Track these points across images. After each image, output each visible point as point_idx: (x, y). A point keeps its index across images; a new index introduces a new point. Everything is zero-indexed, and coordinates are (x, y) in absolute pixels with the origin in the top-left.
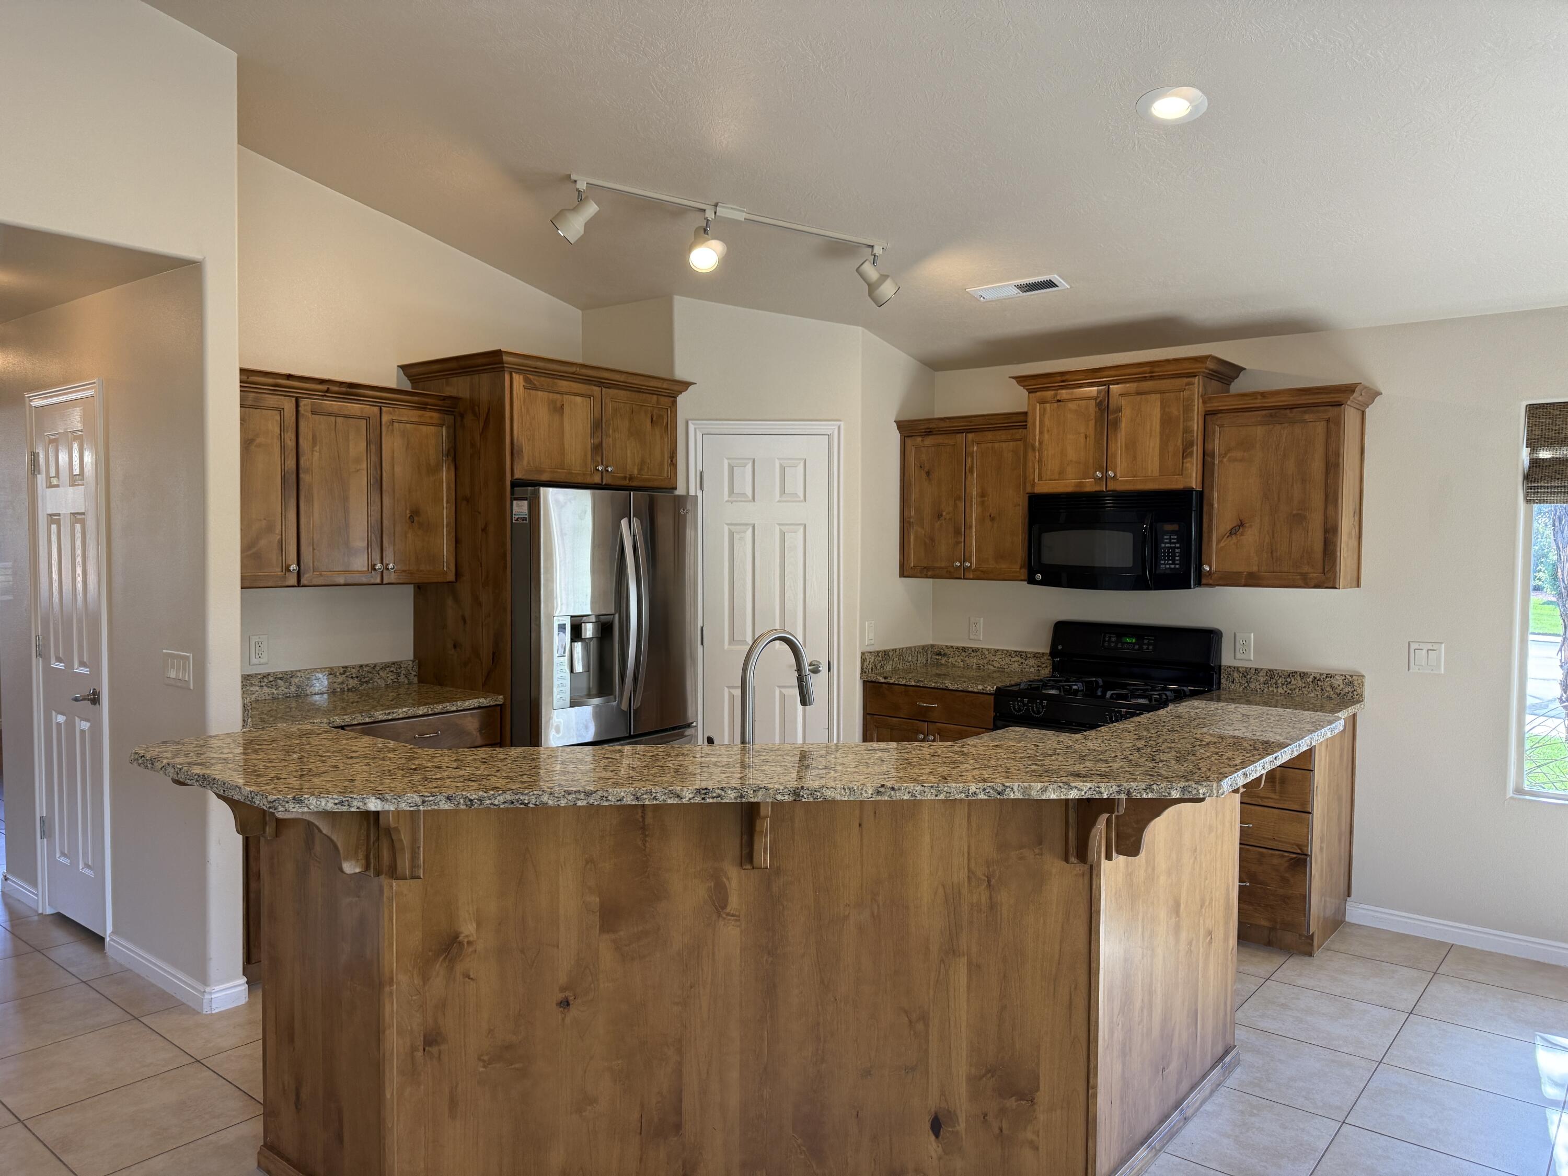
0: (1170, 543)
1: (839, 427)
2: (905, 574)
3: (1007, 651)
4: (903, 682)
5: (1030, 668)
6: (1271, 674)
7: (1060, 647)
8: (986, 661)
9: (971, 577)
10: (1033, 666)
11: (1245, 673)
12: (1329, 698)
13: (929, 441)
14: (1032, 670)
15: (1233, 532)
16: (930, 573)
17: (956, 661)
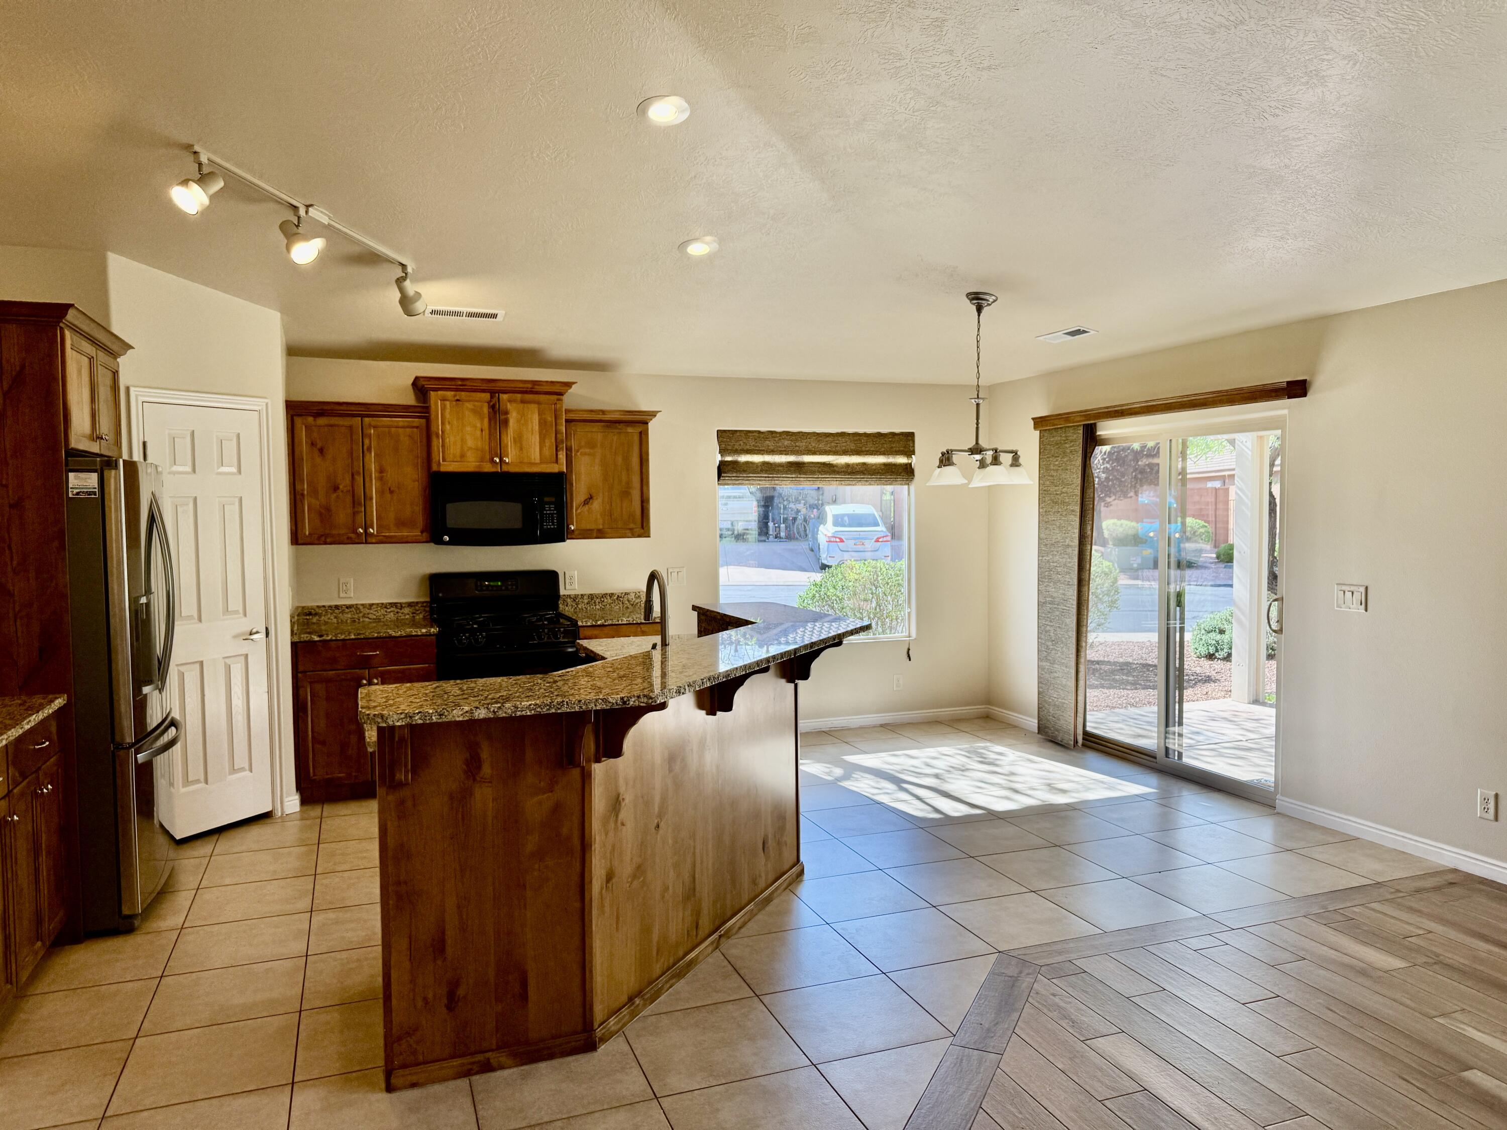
0: (550, 510)
1: (267, 404)
2: (297, 542)
3: (382, 604)
5: (404, 615)
6: (591, 597)
7: (440, 595)
8: (361, 615)
9: (374, 541)
11: (575, 598)
12: (627, 608)
13: (322, 421)
14: (407, 617)
15: (586, 502)
16: (328, 540)
17: (329, 619)
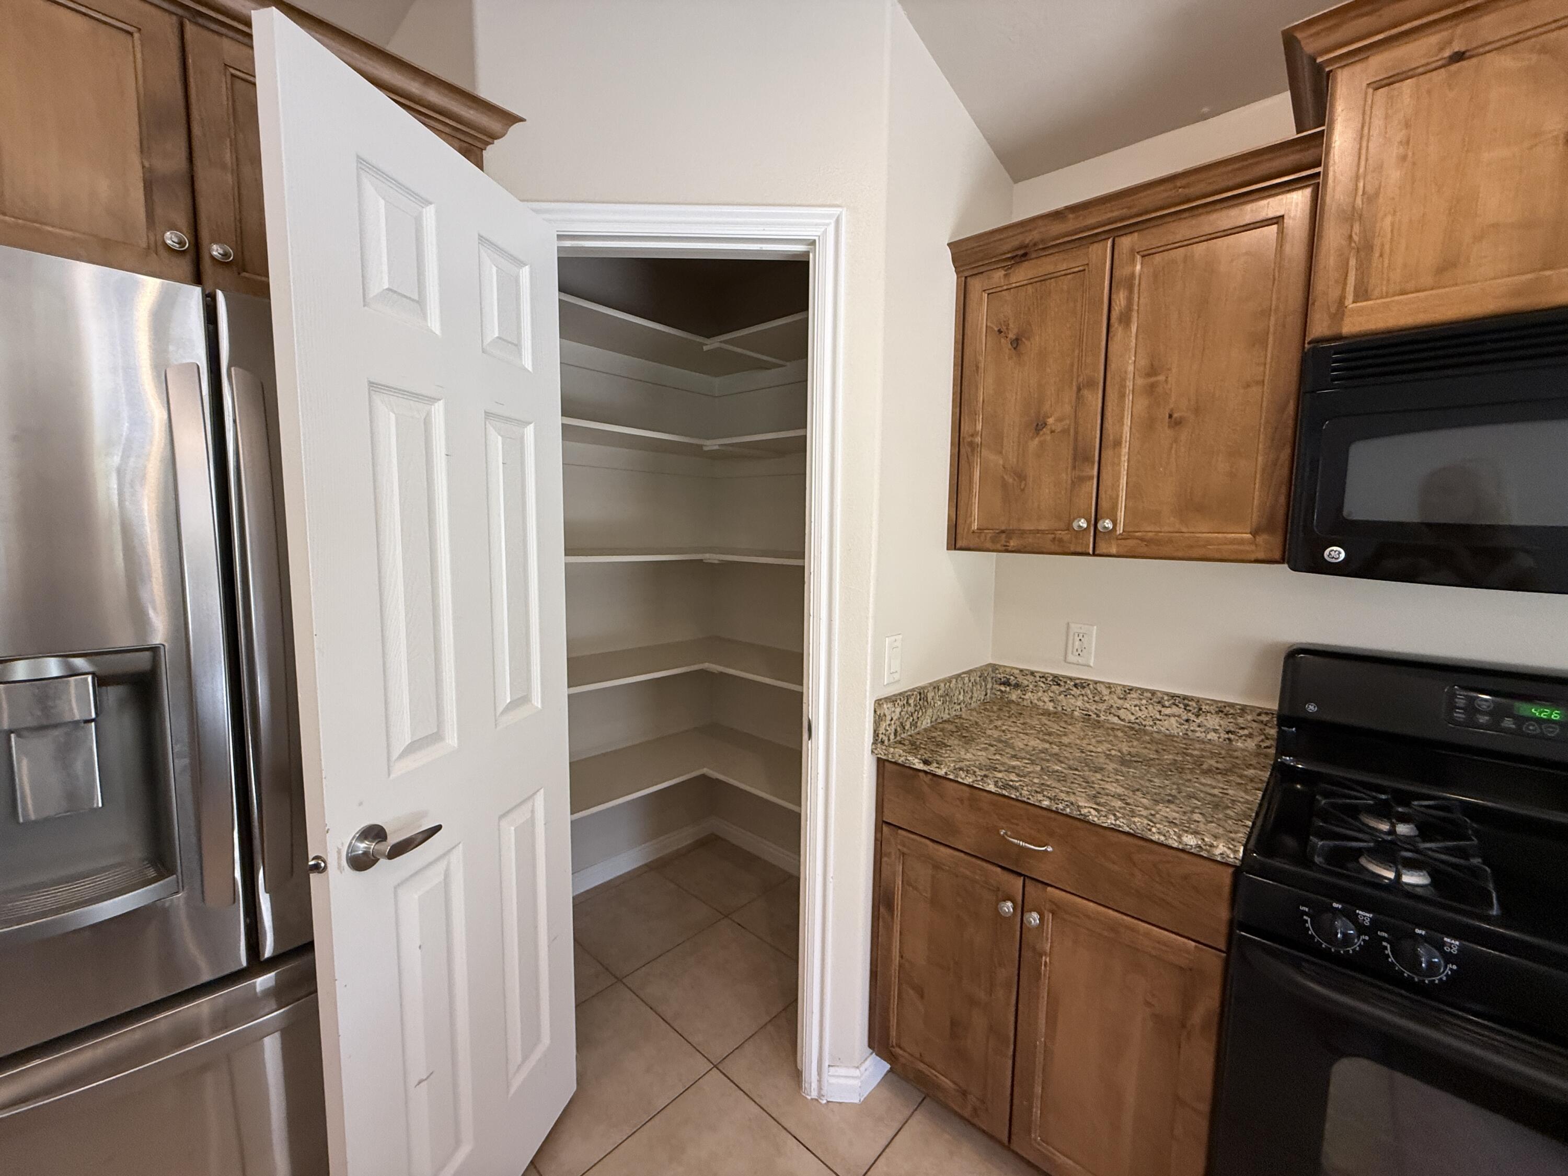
2: (958, 546)
3: (1153, 693)
4: (968, 781)
5: (1207, 732)
8: (1103, 707)
9: (1114, 550)
10: (1215, 731)
13: (1022, 274)
14: (1212, 736)
16: (1013, 543)
17: (1039, 699)
